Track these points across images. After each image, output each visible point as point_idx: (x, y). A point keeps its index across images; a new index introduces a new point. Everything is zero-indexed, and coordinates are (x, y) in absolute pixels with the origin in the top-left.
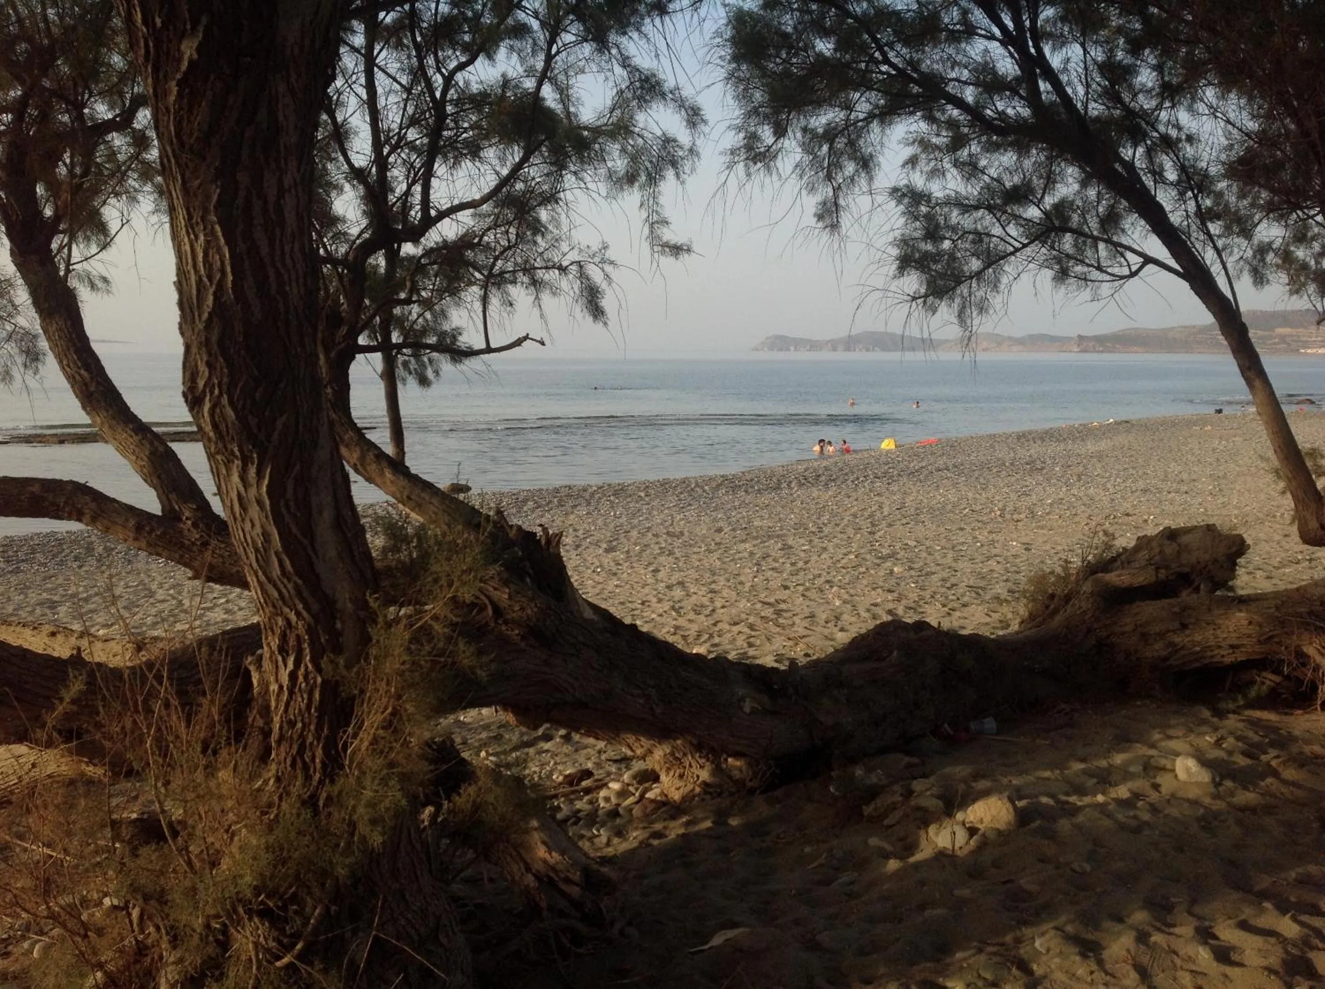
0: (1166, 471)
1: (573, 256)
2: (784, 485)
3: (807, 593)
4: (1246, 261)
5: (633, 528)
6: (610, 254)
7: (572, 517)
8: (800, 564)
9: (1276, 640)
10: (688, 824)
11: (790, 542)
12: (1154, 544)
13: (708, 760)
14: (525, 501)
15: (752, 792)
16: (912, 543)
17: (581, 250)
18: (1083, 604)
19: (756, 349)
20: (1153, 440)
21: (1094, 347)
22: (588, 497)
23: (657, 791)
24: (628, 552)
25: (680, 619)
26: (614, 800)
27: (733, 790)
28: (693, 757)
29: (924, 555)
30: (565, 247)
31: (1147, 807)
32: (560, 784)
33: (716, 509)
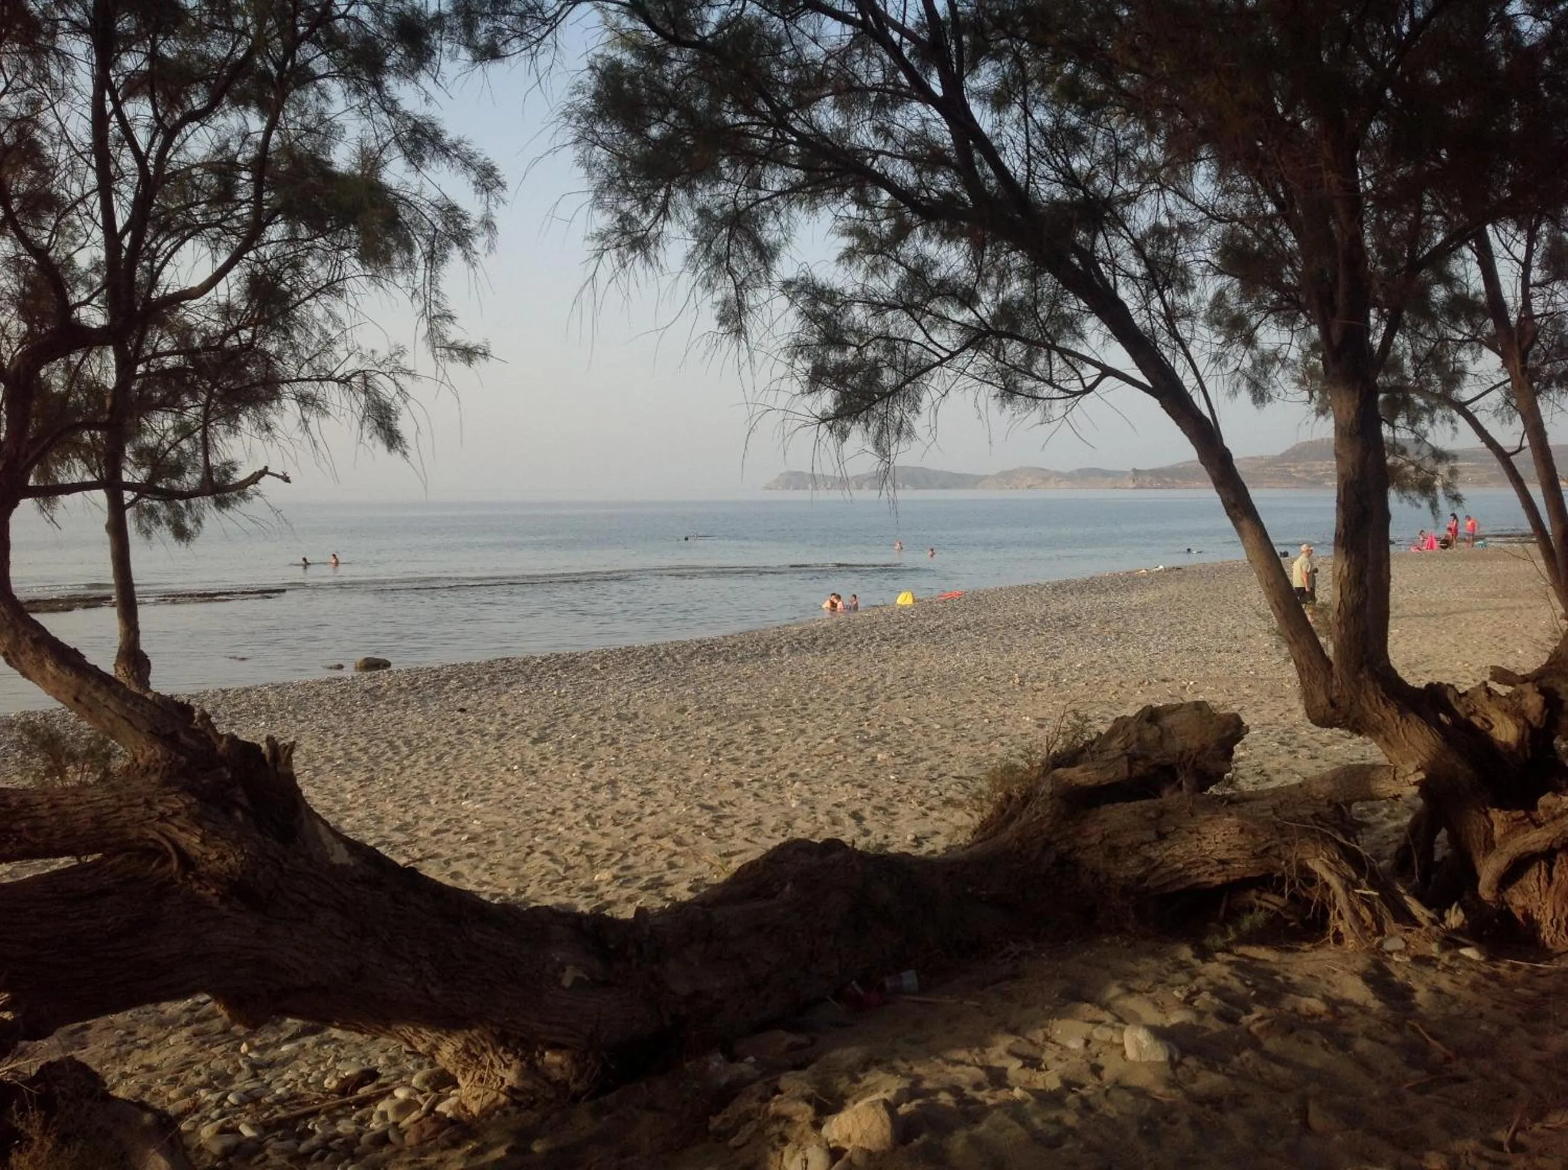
0: (1217, 626)
1: (353, 364)
2: (774, 651)
3: (762, 792)
4: (1244, 374)
5: (577, 710)
6: (406, 362)
7: (504, 698)
8: (768, 752)
9: (1275, 852)
10: (475, 1153)
11: (764, 723)
12: (1132, 728)
13: (516, 1056)
14: (447, 679)
15: (576, 1099)
16: (907, 721)
17: (362, 357)
18: (1042, 809)
19: (768, 488)
20: (1207, 590)
21: (1151, 482)
22: (528, 672)
23: (452, 1101)
24: (560, 742)
25: (593, 834)
26: (391, 1118)
27: (552, 1096)
28: (495, 1053)
29: (918, 736)
30: (340, 351)
31: (1078, 1104)
32: (331, 1092)
33: (685, 683)
